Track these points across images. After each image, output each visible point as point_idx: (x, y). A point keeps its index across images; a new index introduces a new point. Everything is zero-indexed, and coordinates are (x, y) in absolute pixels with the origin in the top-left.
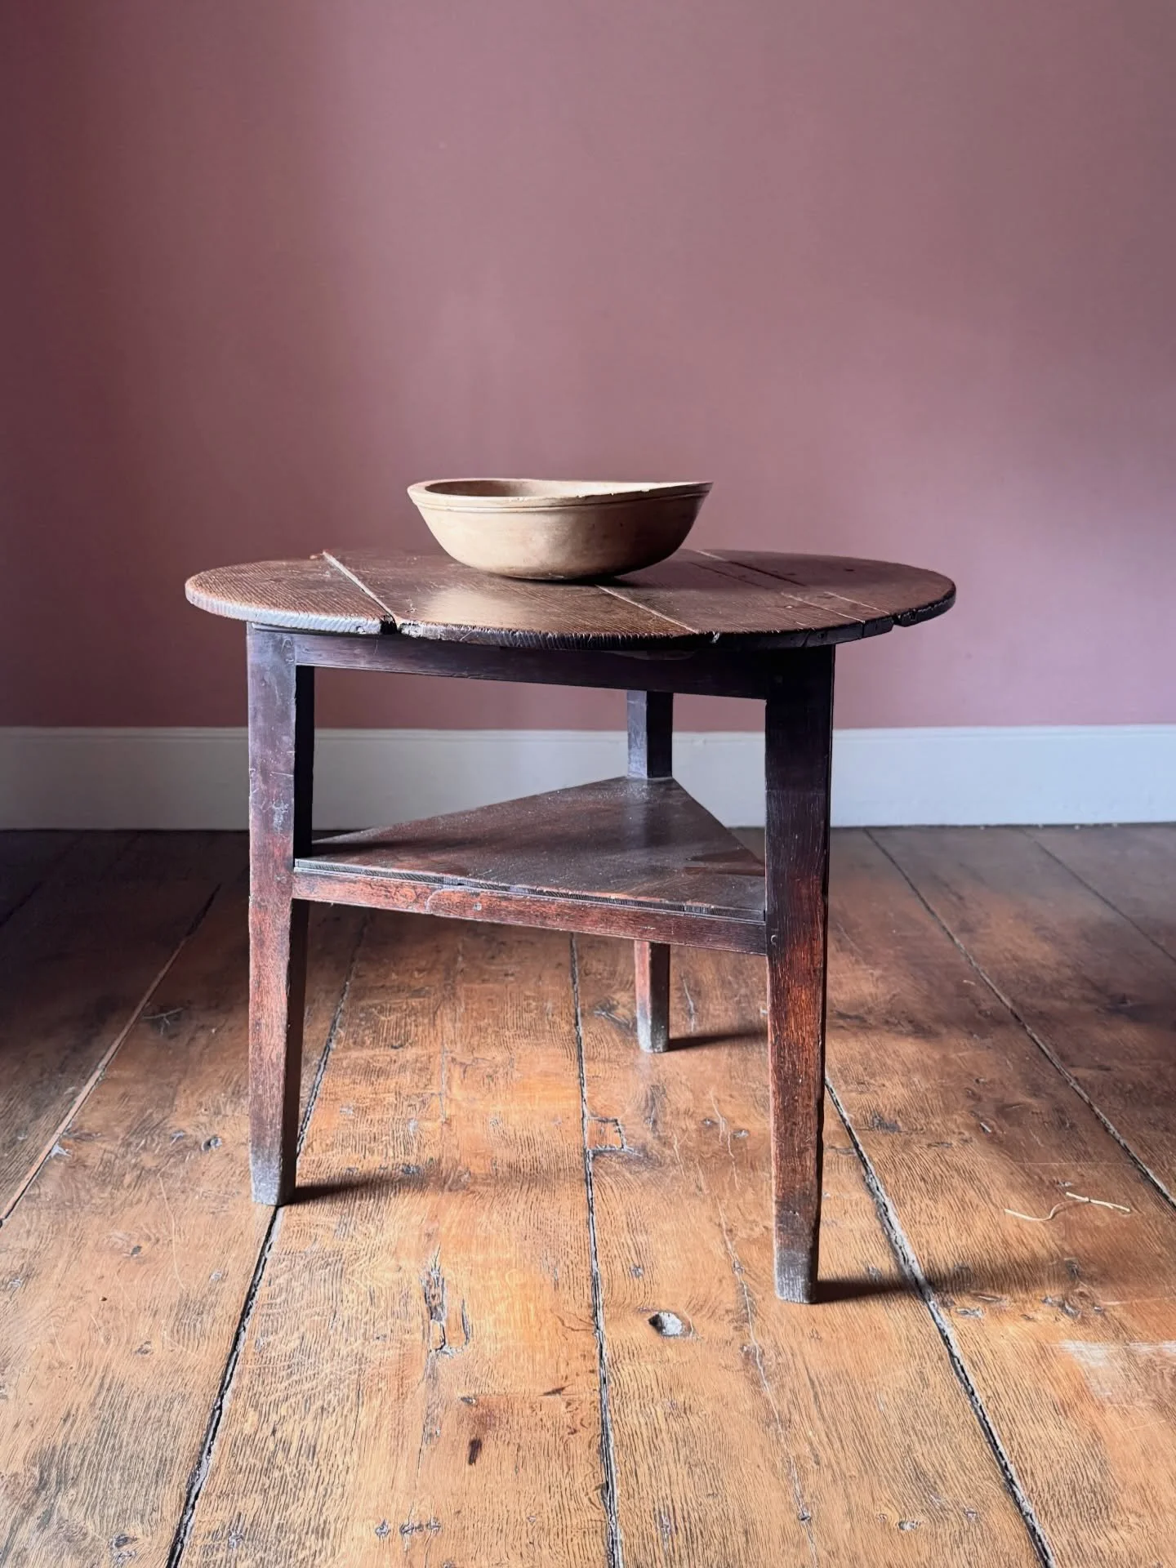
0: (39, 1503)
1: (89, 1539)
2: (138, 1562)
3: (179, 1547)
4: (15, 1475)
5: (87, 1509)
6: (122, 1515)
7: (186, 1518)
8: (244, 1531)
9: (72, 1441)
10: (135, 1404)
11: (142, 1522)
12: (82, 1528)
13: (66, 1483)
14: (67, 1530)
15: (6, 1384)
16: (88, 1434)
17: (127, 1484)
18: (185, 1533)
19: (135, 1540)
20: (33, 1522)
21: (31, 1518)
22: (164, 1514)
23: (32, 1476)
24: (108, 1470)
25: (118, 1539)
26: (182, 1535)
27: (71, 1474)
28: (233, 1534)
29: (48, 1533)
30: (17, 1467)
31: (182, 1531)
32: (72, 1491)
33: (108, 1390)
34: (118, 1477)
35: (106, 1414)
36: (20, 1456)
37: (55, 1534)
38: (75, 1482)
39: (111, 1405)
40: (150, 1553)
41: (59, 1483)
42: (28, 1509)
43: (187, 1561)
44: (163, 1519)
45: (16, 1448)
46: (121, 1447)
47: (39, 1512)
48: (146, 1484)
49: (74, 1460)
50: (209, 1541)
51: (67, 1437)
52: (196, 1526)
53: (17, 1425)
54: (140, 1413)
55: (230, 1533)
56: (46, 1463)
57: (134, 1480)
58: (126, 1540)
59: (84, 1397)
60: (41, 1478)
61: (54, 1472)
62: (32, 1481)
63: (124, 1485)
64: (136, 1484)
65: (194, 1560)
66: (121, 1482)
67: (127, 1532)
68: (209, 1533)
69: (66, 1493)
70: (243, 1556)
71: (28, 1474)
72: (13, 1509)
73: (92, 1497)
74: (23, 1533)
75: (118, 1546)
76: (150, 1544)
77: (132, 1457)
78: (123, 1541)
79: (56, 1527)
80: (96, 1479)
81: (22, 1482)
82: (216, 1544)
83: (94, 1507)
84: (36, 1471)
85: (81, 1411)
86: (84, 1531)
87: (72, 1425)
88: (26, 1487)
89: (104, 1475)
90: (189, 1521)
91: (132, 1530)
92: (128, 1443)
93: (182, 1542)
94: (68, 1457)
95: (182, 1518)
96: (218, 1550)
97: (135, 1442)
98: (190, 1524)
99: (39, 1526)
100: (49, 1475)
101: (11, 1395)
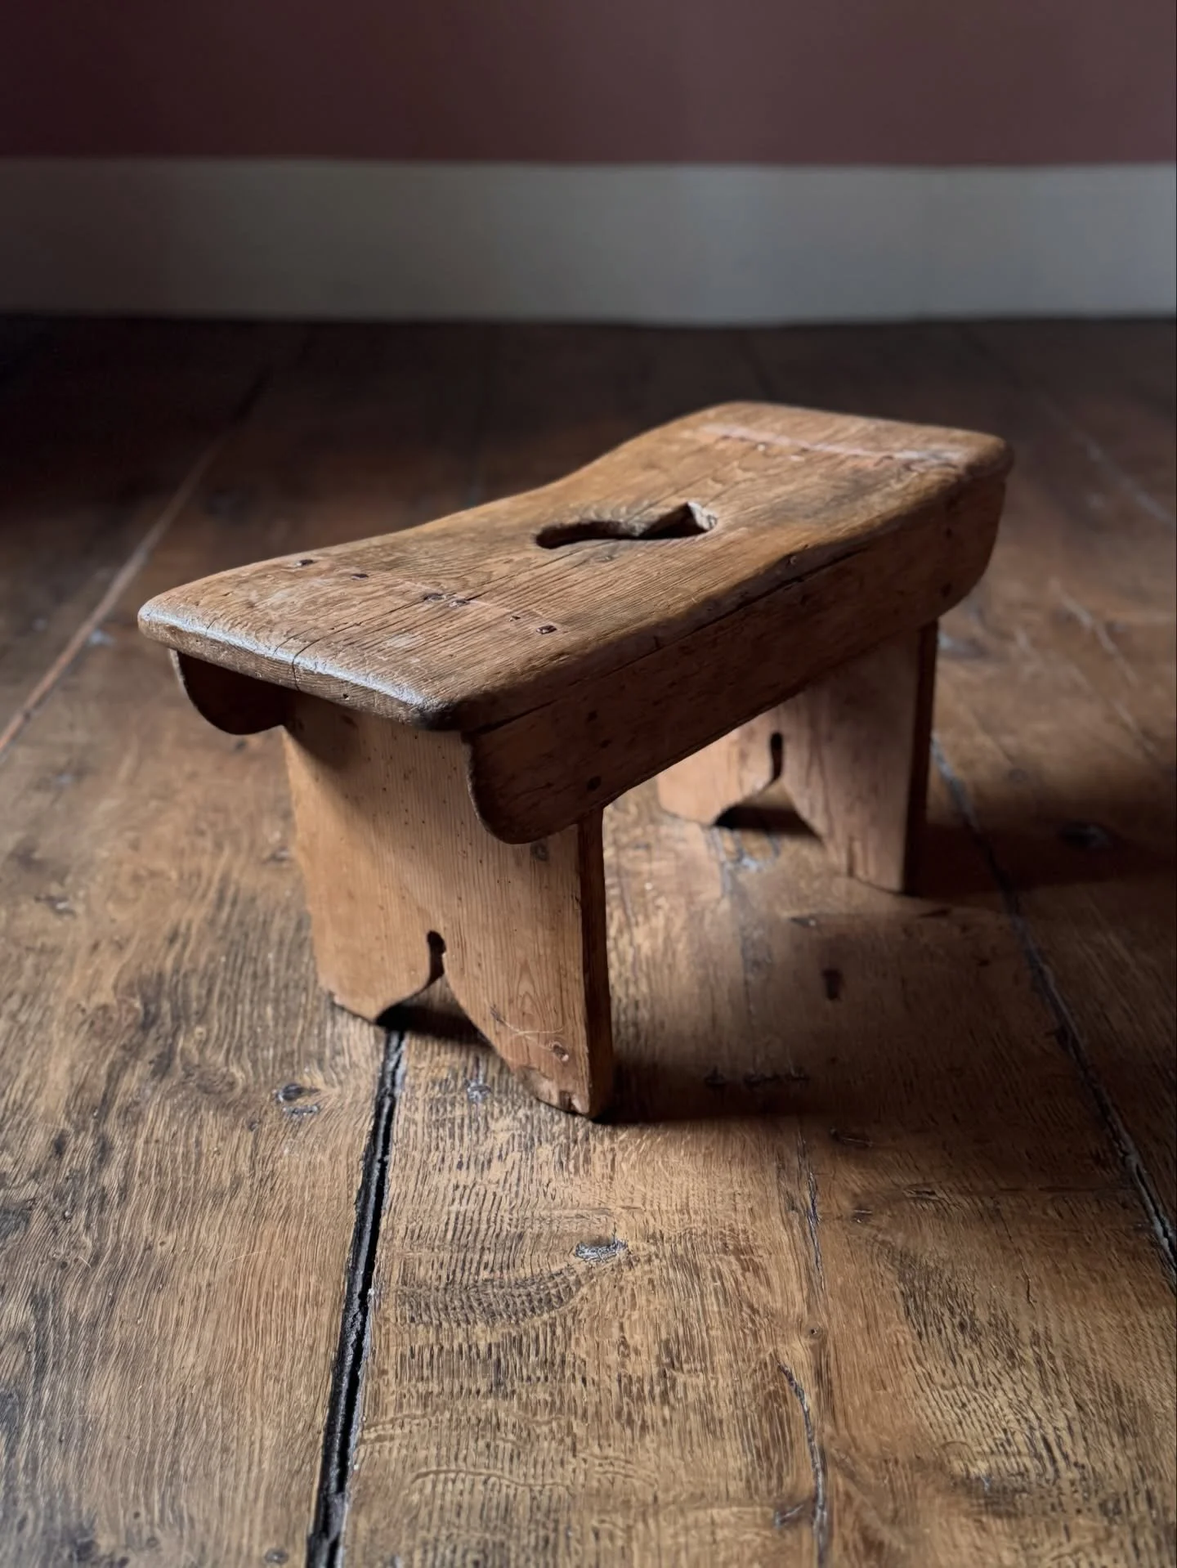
0: (149, 1043)
1: (238, 1090)
2: (324, 1120)
3: (388, 1102)
4: (105, 1008)
5: (228, 1051)
6: (286, 1059)
7: (392, 1065)
8: (489, 1080)
9: (186, 966)
10: (278, 923)
11: (321, 1068)
12: (224, 1077)
13: (187, 1019)
14: (202, 1076)
15: (71, 898)
16: (212, 957)
17: (286, 1020)
18: (393, 1084)
19: (314, 1091)
20: (142, 1069)
21: (139, 1063)
22: (355, 1058)
23: (131, 1009)
24: (252, 1001)
25: (287, 1091)
26: (388, 1085)
27: (194, 1006)
28: (473, 1084)
29: (170, 1083)
30: (105, 996)
31: (388, 1081)
32: (199, 1029)
33: (234, 903)
34: (269, 1011)
35: (236, 934)
36: (108, 981)
37: (183, 1084)
38: (203, 1016)
39: (241, 923)
40: (342, 1108)
41: (176, 1018)
42: (133, 1051)
43: (406, 1119)
44: (354, 1065)
45: (98, 974)
46: (267, 973)
47: (151, 1054)
48: (317, 1020)
49: (195, 988)
50: (436, 1092)
51: (178, 960)
52: (411, 1073)
53: (95, 947)
54: (290, 935)
55: (466, 1084)
56: (150, 992)
57: (296, 1016)
58: (300, 1091)
59: (195, 915)
60: (147, 1013)
61: (166, 1006)
62: (130, 1017)
63: (281, 1022)
64: (301, 1022)
65: (418, 1117)
66: (276, 1019)
67: (298, 1081)
68: (434, 1083)
69: (190, 1031)
70: (496, 1111)
71: (124, 1007)
72: (107, 1052)
73: (232, 1036)
74: (130, 1082)
75: (288, 1098)
76: (340, 1096)
77: (286, 987)
78: (294, 1092)
79: (181, 1073)
80: (235, 1013)
81: (115, 1016)
82: (449, 1097)
83: (239, 1048)
84: (138, 1004)
85: (194, 930)
86: (228, 1079)
87: (184, 946)
88: (125, 1024)
89: (247, 1008)
90: (397, 1066)
91: (306, 1078)
92: (277, 970)
93: (392, 1096)
94: (186, 986)
95: (384, 1065)
96: (453, 1105)
97: (288, 967)
98: (400, 1072)
99: (154, 1074)
100: (159, 1008)
101: (80, 909)
